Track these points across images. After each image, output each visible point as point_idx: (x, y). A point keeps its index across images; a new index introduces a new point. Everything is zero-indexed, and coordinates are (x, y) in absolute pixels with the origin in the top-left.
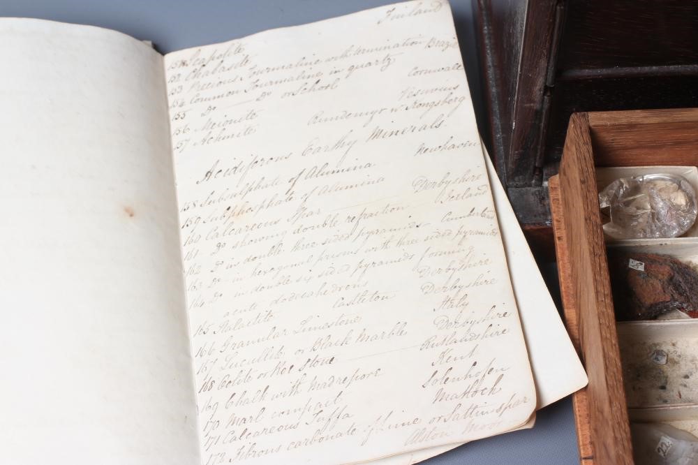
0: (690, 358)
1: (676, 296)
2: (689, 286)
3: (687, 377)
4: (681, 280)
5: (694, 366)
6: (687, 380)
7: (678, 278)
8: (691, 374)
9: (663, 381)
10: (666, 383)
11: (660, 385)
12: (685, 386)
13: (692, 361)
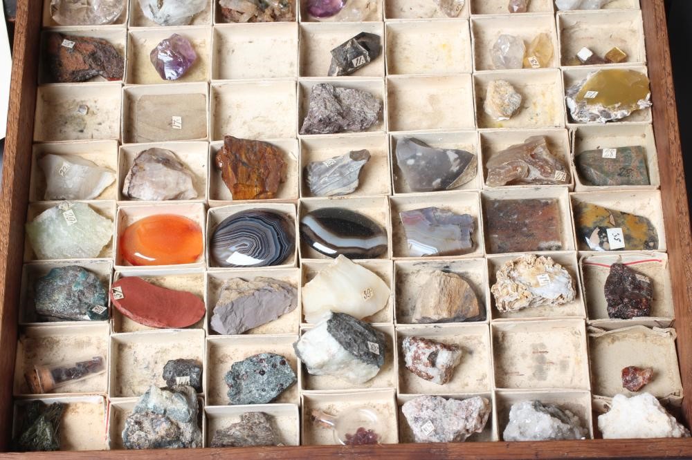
0: (105, 111)
1: (93, 66)
2: (107, 59)
3: (100, 124)
4: (102, 55)
5: (107, 117)
6: (100, 126)
7: (100, 54)
8: (104, 122)
9: (83, 126)
10: (84, 128)
11: (80, 129)
12: (98, 130)
13: (107, 113)
